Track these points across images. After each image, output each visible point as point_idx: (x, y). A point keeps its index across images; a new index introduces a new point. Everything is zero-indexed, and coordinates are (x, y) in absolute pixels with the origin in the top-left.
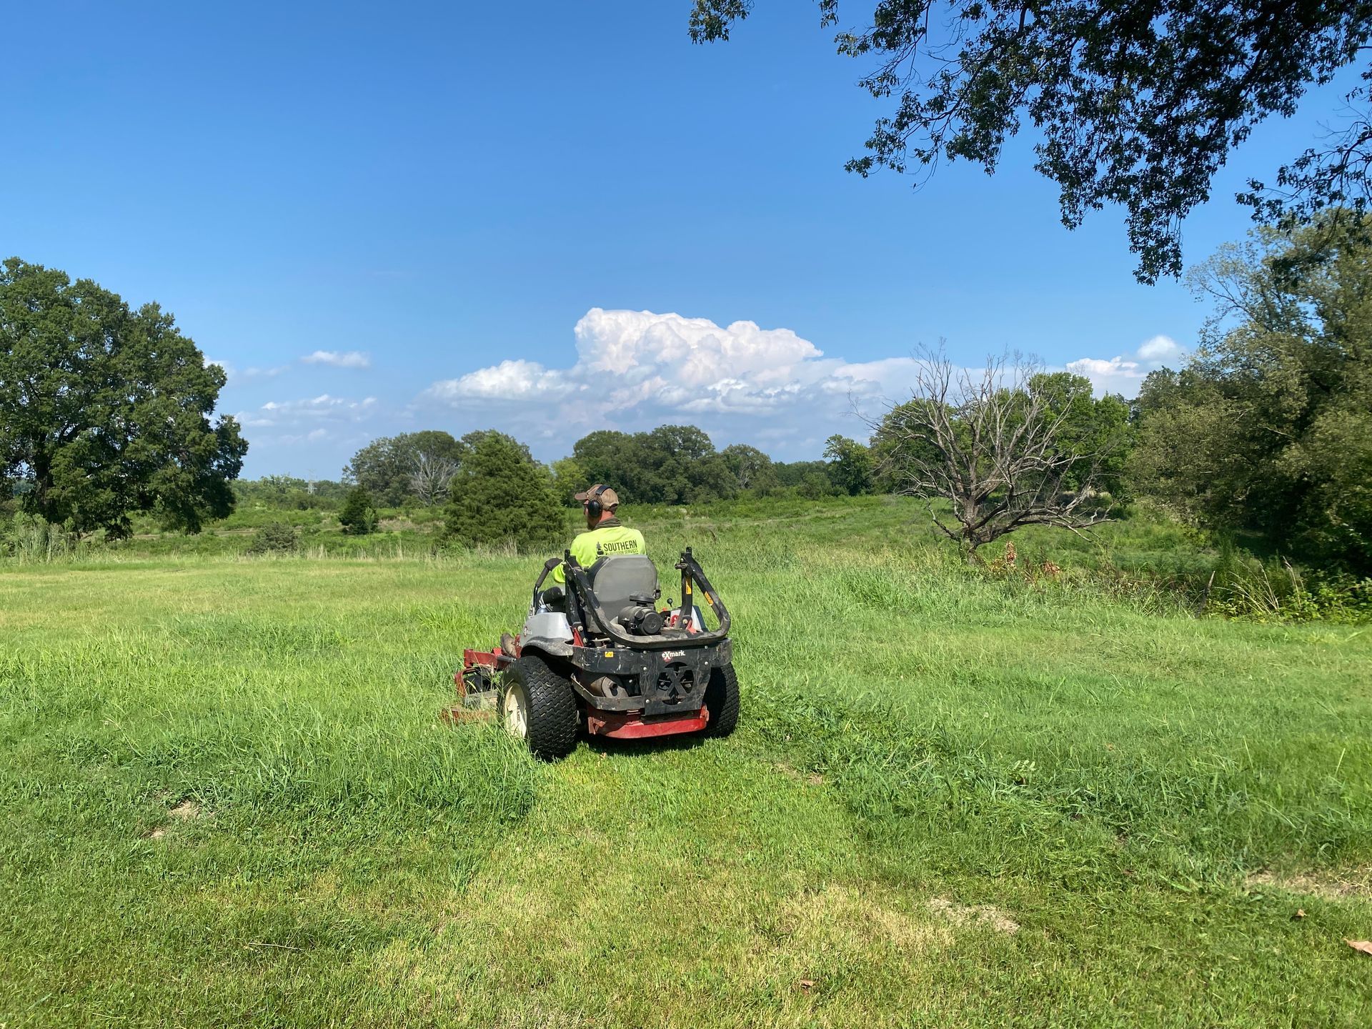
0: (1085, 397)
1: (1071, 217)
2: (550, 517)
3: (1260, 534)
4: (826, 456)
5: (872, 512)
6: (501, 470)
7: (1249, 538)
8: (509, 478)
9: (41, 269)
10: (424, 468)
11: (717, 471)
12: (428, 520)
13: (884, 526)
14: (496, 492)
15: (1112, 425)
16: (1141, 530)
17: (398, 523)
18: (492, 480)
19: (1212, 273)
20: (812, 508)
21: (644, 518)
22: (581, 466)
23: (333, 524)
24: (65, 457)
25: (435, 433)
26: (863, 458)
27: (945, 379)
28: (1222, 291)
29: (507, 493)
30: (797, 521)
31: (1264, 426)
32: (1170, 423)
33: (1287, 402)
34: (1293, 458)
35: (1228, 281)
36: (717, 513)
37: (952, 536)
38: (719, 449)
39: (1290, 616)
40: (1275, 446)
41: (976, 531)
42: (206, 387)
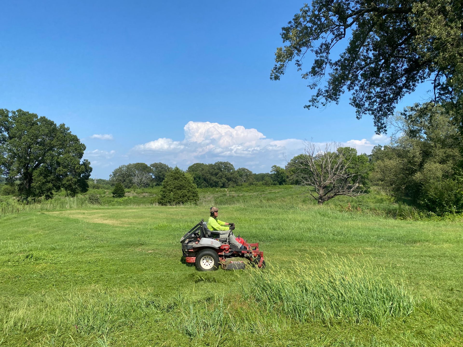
0: (355, 155)
1: (359, 116)
2: (194, 193)
3: (409, 198)
4: (271, 172)
5: (287, 190)
6: (179, 178)
7: (406, 199)
8: (182, 180)
9: (28, 113)
10: (137, 175)
11: (236, 176)
12: (141, 193)
13: (292, 195)
14: (177, 185)
15: (363, 163)
16: (373, 197)
17: (131, 194)
18: (176, 181)
19: (393, 120)
20: (268, 189)
21: (214, 192)
22: (192, 175)
23: (110, 194)
24: (36, 173)
25: (141, 163)
26: (283, 173)
27: (313, 150)
28: (397, 125)
29: (181, 185)
30: (264, 193)
31: (410, 166)
32: (382, 164)
33: (416, 159)
34: (418, 176)
35: (398, 122)
36: (238, 190)
37: (316, 199)
38: (236, 169)
39: (414, 219)
40: (413, 172)
41: (323, 197)
42: (81, 150)
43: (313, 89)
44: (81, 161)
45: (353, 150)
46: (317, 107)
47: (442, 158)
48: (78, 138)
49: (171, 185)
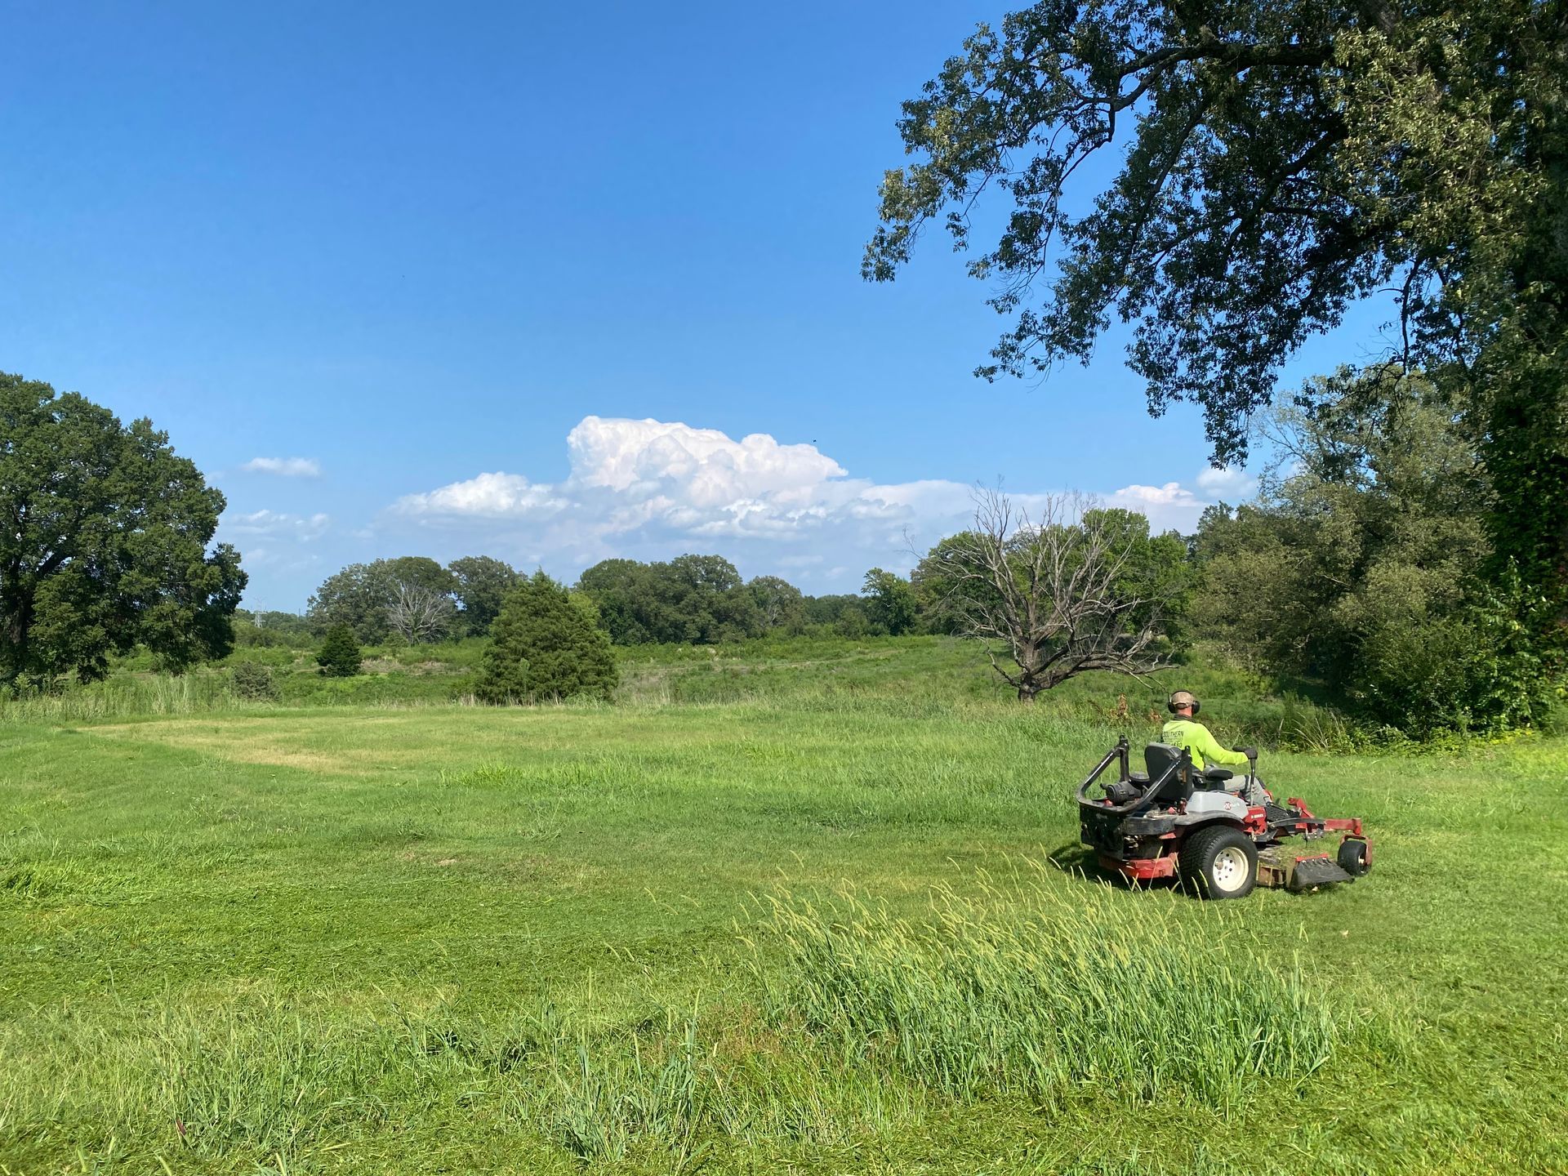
0: (1143, 535)
1: (1156, 407)
2: (600, 661)
3: (1319, 681)
4: (864, 591)
5: (918, 653)
6: (548, 611)
7: (1308, 685)
8: (558, 619)
9: (19, 379)
10: (405, 600)
11: (745, 606)
12: (417, 661)
13: (934, 669)
14: (543, 634)
15: (1169, 564)
16: (1200, 676)
17: (384, 664)
18: (539, 621)
19: (1270, 419)
20: (854, 650)
21: (668, 659)
22: (595, 600)
23: (308, 664)
24: (49, 590)
25: (418, 559)
26: (905, 595)
27: (1004, 519)
28: (1280, 437)
29: (555, 636)
30: (839, 663)
31: (1322, 574)
32: (1231, 568)
33: (1343, 552)
34: (1348, 607)
35: (1285, 427)
36: (750, 653)
37: (1011, 682)
38: (746, 580)
39: (1335, 751)
40: (1332, 594)
41: (1036, 677)
42: (207, 513)
43: (1005, 313)
44: (210, 550)
45: (1138, 519)
46: (1019, 375)
47: (1426, 550)
48: (199, 468)
49: (521, 635)
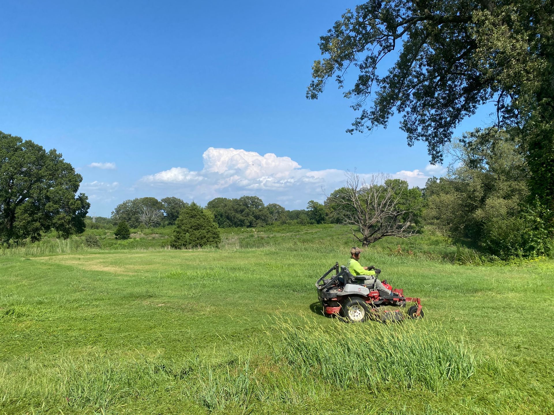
0: (406, 188)
1: (410, 143)
2: (214, 234)
3: (469, 240)
4: (308, 208)
5: (327, 230)
6: (196, 216)
7: (465, 241)
8: (200, 219)
9: (10, 135)
10: (146, 212)
11: (265, 214)
12: (150, 234)
13: (332, 236)
14: (195, 224)
15: (415, 198)
16: (427, 238)
17: (138, 235)
18: (193, 219)
19: (451, 147)
20: (304, 229)
21: (238, 233)
22: (213, 212)
23: (111, 235)
24: (20, 209)
25: (150, 198)
26: (322, 210)
27: (357, 183)
28: (454, 153)
29: (199, 225)
30: (299, 234)
31: (470, 202)
32: (438, 200)
33: (477, 194)
34: (479, 213)
35: (456, 150)
36: (267, 231)
37: (360, 240)
38: (266, 205)
39: (475, 264)
40: (473, 209)
41: (369, 238)
42: (76, 182)
43: (357, 110)
44: (77, 195)
45: (404, 183)
46: (362, 132)
47: (507, 193)
48: (73, 166)
49: (186, 225)
